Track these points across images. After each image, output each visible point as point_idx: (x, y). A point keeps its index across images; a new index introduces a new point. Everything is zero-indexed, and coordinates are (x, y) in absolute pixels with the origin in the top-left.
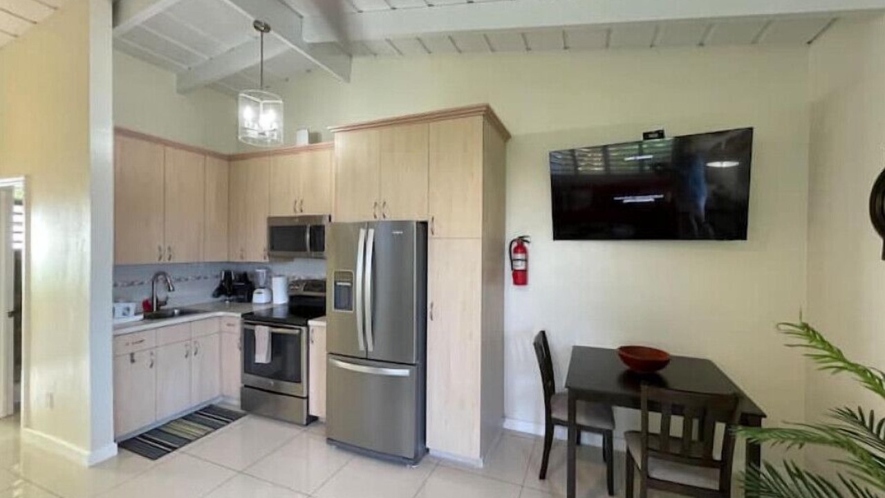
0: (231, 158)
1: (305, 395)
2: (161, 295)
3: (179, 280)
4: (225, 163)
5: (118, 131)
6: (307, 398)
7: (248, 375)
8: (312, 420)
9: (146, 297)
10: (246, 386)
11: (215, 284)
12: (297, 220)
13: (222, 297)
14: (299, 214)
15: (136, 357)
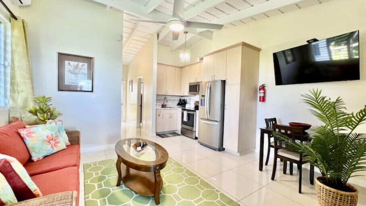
0: (181, 68)
1: (195, 131)
2: (166, 103)
3: (169, 100)
4: (180, 69)
5: (158, 64)
6: (195, 132)
7: (183, 125)
8: (196, 138)
9: (163, 104)
10: (183, 128)
11: (178, 102)
12: (196, 83)
13: (179, 106)
14: (196, 82)
15: (160, 115)
